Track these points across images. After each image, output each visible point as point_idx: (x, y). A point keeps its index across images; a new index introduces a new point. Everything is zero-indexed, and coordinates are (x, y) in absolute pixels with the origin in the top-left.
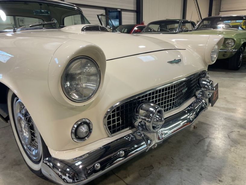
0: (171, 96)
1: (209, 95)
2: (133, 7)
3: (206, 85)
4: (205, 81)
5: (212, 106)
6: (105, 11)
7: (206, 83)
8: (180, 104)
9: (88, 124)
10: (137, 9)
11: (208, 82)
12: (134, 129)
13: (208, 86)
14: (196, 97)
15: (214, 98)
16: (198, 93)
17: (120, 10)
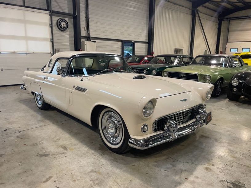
0: (182, 117)
1: (203, 118)
2: (145, 39)
3: (202, 112)
4: (201, 110)
5: (206, 124)
6: (121, 42)
7: (201, 111)
8: (186, 122)
9: (147, 126)
10: (148, 41)
11: (202, 111)
12: (164, 131)
13: (203, 113)
14: (196, 119)
15: (208, 120)
16: (198, 117)
17: (134, 42)
